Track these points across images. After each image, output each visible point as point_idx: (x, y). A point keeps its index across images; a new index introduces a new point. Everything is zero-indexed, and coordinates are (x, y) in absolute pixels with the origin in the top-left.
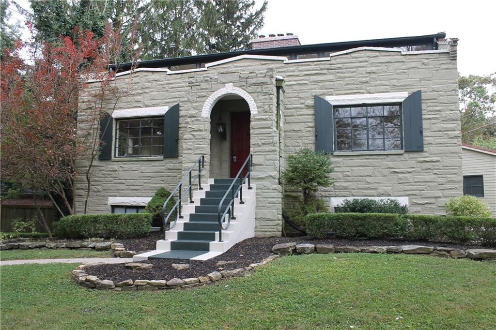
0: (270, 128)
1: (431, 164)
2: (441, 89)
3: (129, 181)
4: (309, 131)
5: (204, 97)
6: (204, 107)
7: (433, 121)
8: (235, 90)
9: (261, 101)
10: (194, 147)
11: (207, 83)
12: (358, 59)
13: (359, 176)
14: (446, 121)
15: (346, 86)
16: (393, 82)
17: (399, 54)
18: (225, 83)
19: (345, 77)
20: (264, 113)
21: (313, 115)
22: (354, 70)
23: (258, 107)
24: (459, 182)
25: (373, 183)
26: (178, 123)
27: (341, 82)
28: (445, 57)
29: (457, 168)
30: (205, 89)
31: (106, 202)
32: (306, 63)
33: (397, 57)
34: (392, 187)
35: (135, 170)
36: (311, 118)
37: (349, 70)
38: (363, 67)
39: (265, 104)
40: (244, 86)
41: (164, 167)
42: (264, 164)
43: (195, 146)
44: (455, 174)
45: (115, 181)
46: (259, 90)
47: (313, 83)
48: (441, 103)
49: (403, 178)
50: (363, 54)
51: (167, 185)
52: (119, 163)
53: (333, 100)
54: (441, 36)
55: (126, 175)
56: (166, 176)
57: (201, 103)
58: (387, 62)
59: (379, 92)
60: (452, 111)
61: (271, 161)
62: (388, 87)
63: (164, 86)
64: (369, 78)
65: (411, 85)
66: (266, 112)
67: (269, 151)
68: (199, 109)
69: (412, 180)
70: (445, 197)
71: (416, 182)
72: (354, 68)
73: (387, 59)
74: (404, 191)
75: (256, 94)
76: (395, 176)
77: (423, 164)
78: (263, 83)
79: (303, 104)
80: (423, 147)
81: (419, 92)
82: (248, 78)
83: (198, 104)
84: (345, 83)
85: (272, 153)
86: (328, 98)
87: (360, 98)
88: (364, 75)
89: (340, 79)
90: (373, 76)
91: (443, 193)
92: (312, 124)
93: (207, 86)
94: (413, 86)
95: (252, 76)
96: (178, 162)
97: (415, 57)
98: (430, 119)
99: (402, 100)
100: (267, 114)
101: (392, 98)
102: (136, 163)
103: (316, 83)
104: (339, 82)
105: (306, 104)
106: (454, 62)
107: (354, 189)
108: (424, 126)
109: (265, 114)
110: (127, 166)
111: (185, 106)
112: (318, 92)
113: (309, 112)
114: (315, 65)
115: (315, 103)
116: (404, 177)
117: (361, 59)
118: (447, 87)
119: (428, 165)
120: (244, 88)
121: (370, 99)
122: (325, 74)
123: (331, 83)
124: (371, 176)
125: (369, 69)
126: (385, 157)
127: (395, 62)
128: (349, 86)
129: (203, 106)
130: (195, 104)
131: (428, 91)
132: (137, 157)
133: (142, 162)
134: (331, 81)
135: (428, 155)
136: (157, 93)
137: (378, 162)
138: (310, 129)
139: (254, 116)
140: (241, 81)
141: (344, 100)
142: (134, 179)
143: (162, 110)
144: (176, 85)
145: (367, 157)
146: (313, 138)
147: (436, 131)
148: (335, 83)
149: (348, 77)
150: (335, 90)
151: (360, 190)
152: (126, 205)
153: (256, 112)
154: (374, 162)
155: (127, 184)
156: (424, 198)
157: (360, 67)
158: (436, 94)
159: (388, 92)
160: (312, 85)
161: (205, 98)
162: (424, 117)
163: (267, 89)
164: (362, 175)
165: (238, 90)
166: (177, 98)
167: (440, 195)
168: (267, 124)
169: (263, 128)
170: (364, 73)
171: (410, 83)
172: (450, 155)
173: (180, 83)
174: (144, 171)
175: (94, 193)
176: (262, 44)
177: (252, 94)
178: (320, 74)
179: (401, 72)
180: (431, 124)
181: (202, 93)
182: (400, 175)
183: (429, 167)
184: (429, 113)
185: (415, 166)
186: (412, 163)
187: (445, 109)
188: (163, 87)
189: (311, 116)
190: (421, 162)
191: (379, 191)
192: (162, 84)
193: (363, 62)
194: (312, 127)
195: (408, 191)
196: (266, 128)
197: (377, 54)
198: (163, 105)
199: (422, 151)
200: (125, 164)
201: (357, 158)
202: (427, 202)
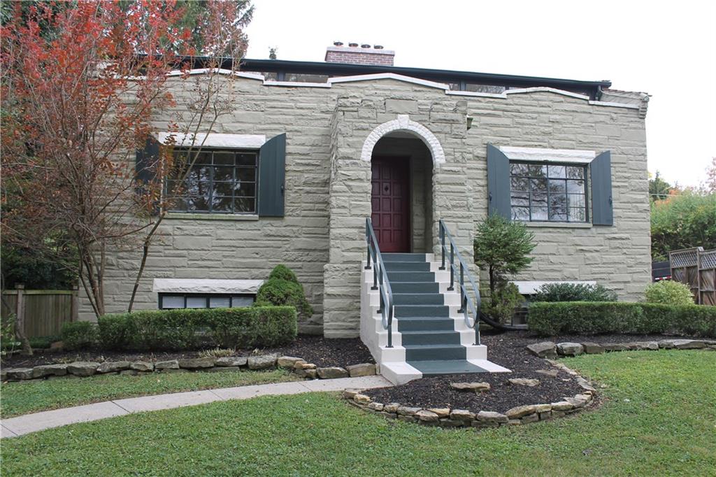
0: (462, 184)
1: (619, 241)
2: (630, 152)
3: (196, 252)
4: (480, 191)
5: (364, 130)
6: (364, 146)
7: (622, 190)
8: (413, 125)
9: (451, 146)
10: (351, 204)
11: (370, 110)
12: (540, 102)
13: (540, 254)
14: (635, 190)
15: (525, 136)
16: (580, 137)
17: (586, 102)
18: (397, 113)
19: (523, 124)
20: (455, 162)
21: (484, 169)
22: (535, 115)
23: (446, 154)
24: (648, 264)
25: (557, 264)
26: (284, 165)
27: (520, 130)
28: (633, 114)
29: (646, 247)
30: (365, 118)
31: (150, 287)
32: (475, 98)
33: (582, 106)
34: (577, 270)
35: (206, 235)
36: (481, 174)
37: (528, 115)
38: (545, 113)
39: (456, 150)
40: (425, 121)
41: (259, 232)
42: (455, 235)
43: (353, 202)
44: (644, 254)
45: (167, 252)
46: (448, 129)
47: (485, 127)
48: (631, 169)
49: (591, 258)
50: (545, 96)
51: (265, 260)
52: (176, 221)
53: (510, 152)
54: (606, 85)
55: (189, 242)
56: (263, 245)
57: (361, 139)
58: (573, 111)
59: (564, 148)
60: (641, 179)
61: (465, 231)
62: (574, 143)
63: (258, 103)
64: (552, 128)
65: (599, 144)
66: (458, 162)
67: (463, 217)
68: (358, 147)
69: (599, 261)
70: (634, 281)
71: (604, 263)
72: (534, 112)
73: (573, 107)
74: (592, 274)
75: (443, 135)
76: (581, 255)
77: (612, 241)
78: (453, 120)
79: (470, 153)
80: (612, 221)
81: (608, 153)
82: (431, 110)
83: (355, 139)
84: (524, 132)
85: (466, 220)
86: (503, 149)
87: (542, 153)
88: (547, 124)
89: (518, 126)
90: (556, 126)
91: (632, 277)
92: (483, 183)
93: (370, 115)
94: (602, 144)
95: (437, 109)
96: (284, 224)
97: (603, 109)
98: (619, 187)
99: (589, 161)
100: (459, 164)
101: (578, 157)
102: (208, 223)
103: (488, 127)
104: (516, 129)
105: (476, 154)
106: (642, 120)
107: (535, 271)
108: (614, 196)
109: (456, 164)
110: (190, 227)
111: (295, 137)
112: (491, 139)
113: (480, 165)
114: (487, 102)
115: (487, 155)
116: (592, 256)
117: (543, 103)
118: (636, 150)
119: (617, 243)
120: (426, 124)
121: (553, 155)
122: (499, 116)
123: (508, 129)
124: (555, 254)
125: (553, 117)
126: (570, 230)
127: (581, 112)
128: (529, 136)
129: (363, 144)
130: (351, 140)
131: (616, 152)
132: (208, 213)
133: (217, 223)
134: (507, 126)
135: (617, 231)
136: (244, 112)
137: (563, 236)
138: (480, 188)
139: (441, 165)
140: (421, 114)
141: (523, 154)
142: (203, 250)
143: (256, 141)
144: (279, 103)
145: (551, 230)
146: (484, 202)
147: (624, 203)
148: (512, 129)
149: (528, 124)
150: (511, 140)
151: (542, 273)
152: (189, 292)
153: (443, 161)
154: (559, 236)
155: (190, 258)
156: (613, 282)
157: (542, 113)
158: (624, 158)
159: (574, 149)
160: (483, 128)
161: (366, 132)
162: (613, 184)
163: (459, 130)
164: (545, 253)
165: (417, 127)
166: (280, 123)
167: (630, 279)
168: (459, 179)
169: (454, 184)
170: (547, 121)
171: (598, 141)
172: (640, 232)
173: (286, 101)
174: (223, 237)
175: (125, 271)
176: (343, 55)
177: (438, 134)
178: (494, 115)
179: (589, 126)
180: (619, 192)
181: (362, 124)
182: (588, 255)
183: (618, 246)
184: (618, 180)
185: (603, 244)
186: (600, 239)
187: (634, 177)
188: (256, 105)
189: (482, 171)
190: (609, 239)
191: (565, 273)
192: (254, 100)
193: (545, 107)
194: (483, 186)
195: (595, 273)
196: (458, 184)
197: (562, 99)
198: (257, 132)
199: (611, 226)
200: (187, 224)
201: (539, 230)
202: (616, 287)
